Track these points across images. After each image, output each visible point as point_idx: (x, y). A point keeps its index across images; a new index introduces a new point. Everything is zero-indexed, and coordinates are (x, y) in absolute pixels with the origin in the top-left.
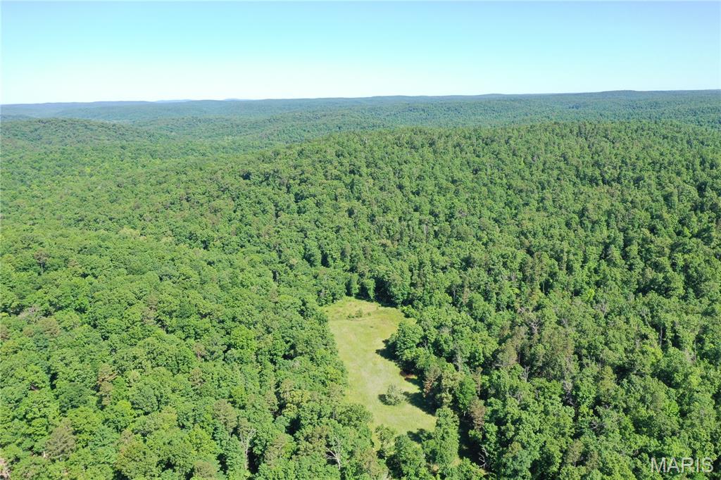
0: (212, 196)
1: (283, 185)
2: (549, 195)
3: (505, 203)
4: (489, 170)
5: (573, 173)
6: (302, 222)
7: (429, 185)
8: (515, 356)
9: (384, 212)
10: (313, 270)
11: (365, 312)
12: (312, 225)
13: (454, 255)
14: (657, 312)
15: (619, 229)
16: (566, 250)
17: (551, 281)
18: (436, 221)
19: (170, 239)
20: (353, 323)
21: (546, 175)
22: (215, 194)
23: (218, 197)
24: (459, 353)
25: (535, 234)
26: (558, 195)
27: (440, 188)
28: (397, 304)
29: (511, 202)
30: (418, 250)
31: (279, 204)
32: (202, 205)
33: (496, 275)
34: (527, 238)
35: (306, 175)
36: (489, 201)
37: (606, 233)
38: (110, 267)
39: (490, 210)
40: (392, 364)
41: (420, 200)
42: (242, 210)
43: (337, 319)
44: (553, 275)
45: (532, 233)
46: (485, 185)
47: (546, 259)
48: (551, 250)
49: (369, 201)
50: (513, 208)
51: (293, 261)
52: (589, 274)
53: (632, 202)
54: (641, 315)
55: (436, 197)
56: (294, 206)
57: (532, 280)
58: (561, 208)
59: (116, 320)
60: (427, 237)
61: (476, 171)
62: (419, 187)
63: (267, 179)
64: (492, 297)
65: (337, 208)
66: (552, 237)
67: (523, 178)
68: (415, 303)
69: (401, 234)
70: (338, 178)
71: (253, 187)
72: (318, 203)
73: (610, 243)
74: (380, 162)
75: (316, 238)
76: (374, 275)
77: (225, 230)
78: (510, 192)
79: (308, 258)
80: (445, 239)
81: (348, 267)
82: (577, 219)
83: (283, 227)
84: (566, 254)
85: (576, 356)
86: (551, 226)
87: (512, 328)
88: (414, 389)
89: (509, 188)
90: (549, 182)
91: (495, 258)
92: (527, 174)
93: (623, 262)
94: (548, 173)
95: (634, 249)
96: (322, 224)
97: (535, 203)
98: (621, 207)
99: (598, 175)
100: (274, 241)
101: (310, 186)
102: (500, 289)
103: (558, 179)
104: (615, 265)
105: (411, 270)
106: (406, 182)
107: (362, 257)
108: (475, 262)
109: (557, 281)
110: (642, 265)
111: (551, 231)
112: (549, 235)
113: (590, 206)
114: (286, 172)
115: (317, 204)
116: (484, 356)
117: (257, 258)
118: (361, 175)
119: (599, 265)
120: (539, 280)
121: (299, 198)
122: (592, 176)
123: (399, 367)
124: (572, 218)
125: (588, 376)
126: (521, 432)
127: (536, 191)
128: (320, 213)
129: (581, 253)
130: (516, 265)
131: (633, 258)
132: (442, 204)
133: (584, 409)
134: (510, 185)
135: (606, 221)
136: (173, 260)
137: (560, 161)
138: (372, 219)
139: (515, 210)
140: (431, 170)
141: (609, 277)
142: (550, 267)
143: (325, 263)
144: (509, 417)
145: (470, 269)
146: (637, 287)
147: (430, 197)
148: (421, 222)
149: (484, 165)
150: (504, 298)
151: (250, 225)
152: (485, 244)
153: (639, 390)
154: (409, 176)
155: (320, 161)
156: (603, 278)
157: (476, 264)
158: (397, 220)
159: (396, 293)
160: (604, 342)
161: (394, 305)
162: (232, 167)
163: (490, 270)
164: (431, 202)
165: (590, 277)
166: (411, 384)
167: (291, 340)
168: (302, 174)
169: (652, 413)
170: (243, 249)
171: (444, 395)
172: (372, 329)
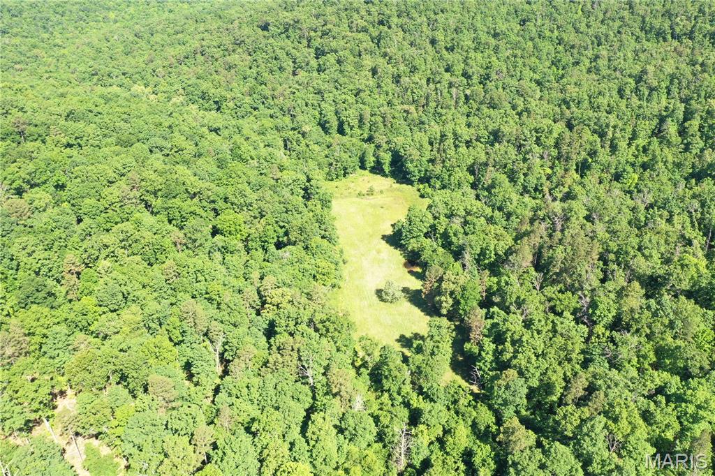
0: (226, 50)
1: (304, 38)
2: (604, 53)
3: (552, 62)
4: (539, 20)
5: (637, 25)
6: (320, 82)
7: (467, 40)
8: (530, 258)
9: (411, 72)
10: (328, 139)
11: (377, 189)
12: (330, 87)
13: (482, 127)
14: (709, 208)
15: (681, 99)
16: (612, 124)
17: (590, 160)
18: (468, 84)
19: (181, 98)
20: (364, 202)
21: (605, 27)
22: (230, 47)
23: (234, 51)
24: (468, 249)
25: (579, 103)
26: (615, 53)
27: (479, 43)
28: (413, 182)
29: (559, 61)
30: (444, 118)
31: (297, 61)
32: (216, 60)
33: (527, 153)
34: (568, 108)
35: (329, 26)
36: (533, 59)
37: (664, 103)
38: (98, 135)
39: (533, 70)
40: (398, 252)
41: (454, 58)
42: (258, 67)
43: (346, 197)
44: (593, 153)
45: (576, 101)
46: (532, 39)
47: (588, 135)
48: (595, 124)
49: (395, 59)
50: (560, 69)
51: (306, 128)
52: (637, 153)
53: (702, 65)
54: (688, 212)
55: (472, 54)
56: (314, 63)
57: (568, 159)
58: (615, 71)
59: (92, 201)
60: (456, 102)
61: (523, 23)
62: (454, 42)
63: (287, 30)
64: (518, 178)
65: (359, 67)
66: (598, 107)
67: (577, 31)
68: (432, 181)
69: (427, 98)
70: (365, 30)
71: (271, 41)
72: (339, 59)
73: (666, 117)
74: (413, 11)
75: (334, 101)
76: (391, 148)
77: (239, 88)
78: (560, 48)
79: (323, 125)
80: (475, 106)
81: (366, 136)
82: (634, 84)
83: (298, 87)
84: (611, 129)
85: (601, 262)
86: (600, 93)
87: (532, 221)
88: (415, 284)
89: (560, 44)
90: (607, 36)
91: (527, 132)
92: (583, 27)
93: (679, 139)
94: (608, 25)
95: (695, 123)
96: (341, 86)
97: (587, 62)
98: (687, 70)
99: (667, 27)
100: (288, 104)
101: (331, 39)
102: (529, 169)
103: (619, 32)
104: (669, 144)
105: (431, 143)
106: (440, 36)
107: (381, 125)
108: (504, 136)
109: (596, 161)
110: (702, 144)
111: (599, 100)
112: (595, 105)
113: (650, 69)
114: (308, 22)
115: (339, 62)
116: (496, 254)
117: (268, 123)
118: (389, 27)
119: (649, 143)
120: (575, 159)
121: (319, 53)
122: (660, 29)
123: (404, 257)
124: (627, 83)
125: (609, 292)
126: (520, 356)
127: (590, 47)
128: (341, 71)
129: (629, 129)
130: (551, 142)
131: (692, 135)
132: (477, 62)
133: (599, 329)
134: (562, 39)
135: (667, 88)
136: (170, 127)
137: (624, 9)
138: (397, 79)
139: (562, 70)
140: (470, 21)
141: (659, 158)
142: (591, 144)
143: (341, 131)
144: (509, 334)
145: (497, 145)
146: (691, 171)
147: (465, 54)
148: (451, 85)
149: (534, 14)
150: (532, 180)
151: (265, 85)
152: (519, 114)
153: (669, 314)
154: (444, 29)
155: (346, 10)
156: (652, 160)
157: (505, 139)
158: (424, 82)
159: (412, 169)
160: (637, 247)
161: (410, 182)
162: (251, 16)
163: (520, 146)
164: (465, 61)
165: (636, 157)
166: (413, 278)
167: (286, 225)
168: (323, 26)
169: (679, 342)
170: (255, 113)
171: (443, 298)
172: (382, 209)
